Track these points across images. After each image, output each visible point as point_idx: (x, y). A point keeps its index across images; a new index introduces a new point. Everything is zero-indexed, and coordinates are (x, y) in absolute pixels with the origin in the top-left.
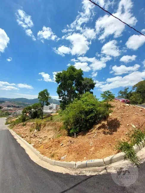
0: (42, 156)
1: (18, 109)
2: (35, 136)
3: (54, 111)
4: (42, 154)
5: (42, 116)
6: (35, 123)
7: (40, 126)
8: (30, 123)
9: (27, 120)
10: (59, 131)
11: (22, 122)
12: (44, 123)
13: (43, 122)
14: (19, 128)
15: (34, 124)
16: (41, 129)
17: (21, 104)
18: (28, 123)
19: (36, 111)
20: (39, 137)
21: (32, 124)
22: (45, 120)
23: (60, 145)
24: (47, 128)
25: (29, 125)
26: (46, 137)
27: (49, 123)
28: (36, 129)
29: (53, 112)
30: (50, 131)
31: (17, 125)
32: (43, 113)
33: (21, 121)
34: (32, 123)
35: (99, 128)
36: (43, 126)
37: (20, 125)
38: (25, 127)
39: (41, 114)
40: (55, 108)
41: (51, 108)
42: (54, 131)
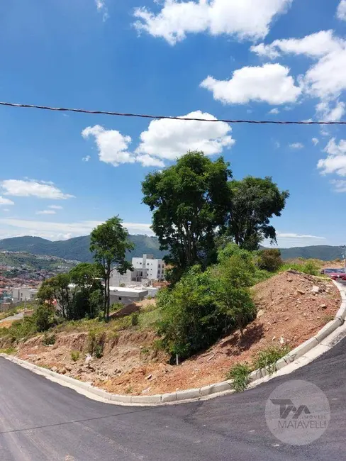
0: (110, 394)
1: (11, 281)
2: (90, 368)
3: (151, 287)
4: (110, 392)
5: (106, 310)
6: (86, 333)
7: (101, 342)
8: (71, 335)
9: (56, 322)
10: (156, 356)
11: (39, 331)
12: (114, 333)
13: (109, 330)
14: (35, 352)
15: (82, 336)
16: (105, 352)
17: (22, 261)
18: (62, 336)
19: (86, 293)
20: (100, 371)
21: (76, 337)
22: (115, 325)
23: (146, 378)
24: (122, 349)
25: (66, 342)
26: (120, 372)
27: (127, 333)
28: (91, 353)
29: (146, 293)
30: (132, 357)
31: (25, 340)
32: (107, 298)
33: (34, 327)
34: (76, 335)
35: (225, 344)
36: (111, 342)
37: (33, 343)
38: (54, 349)
39: (101, 302)
40: (153, 275)
41: (138, 277)
42: (141, 358)
